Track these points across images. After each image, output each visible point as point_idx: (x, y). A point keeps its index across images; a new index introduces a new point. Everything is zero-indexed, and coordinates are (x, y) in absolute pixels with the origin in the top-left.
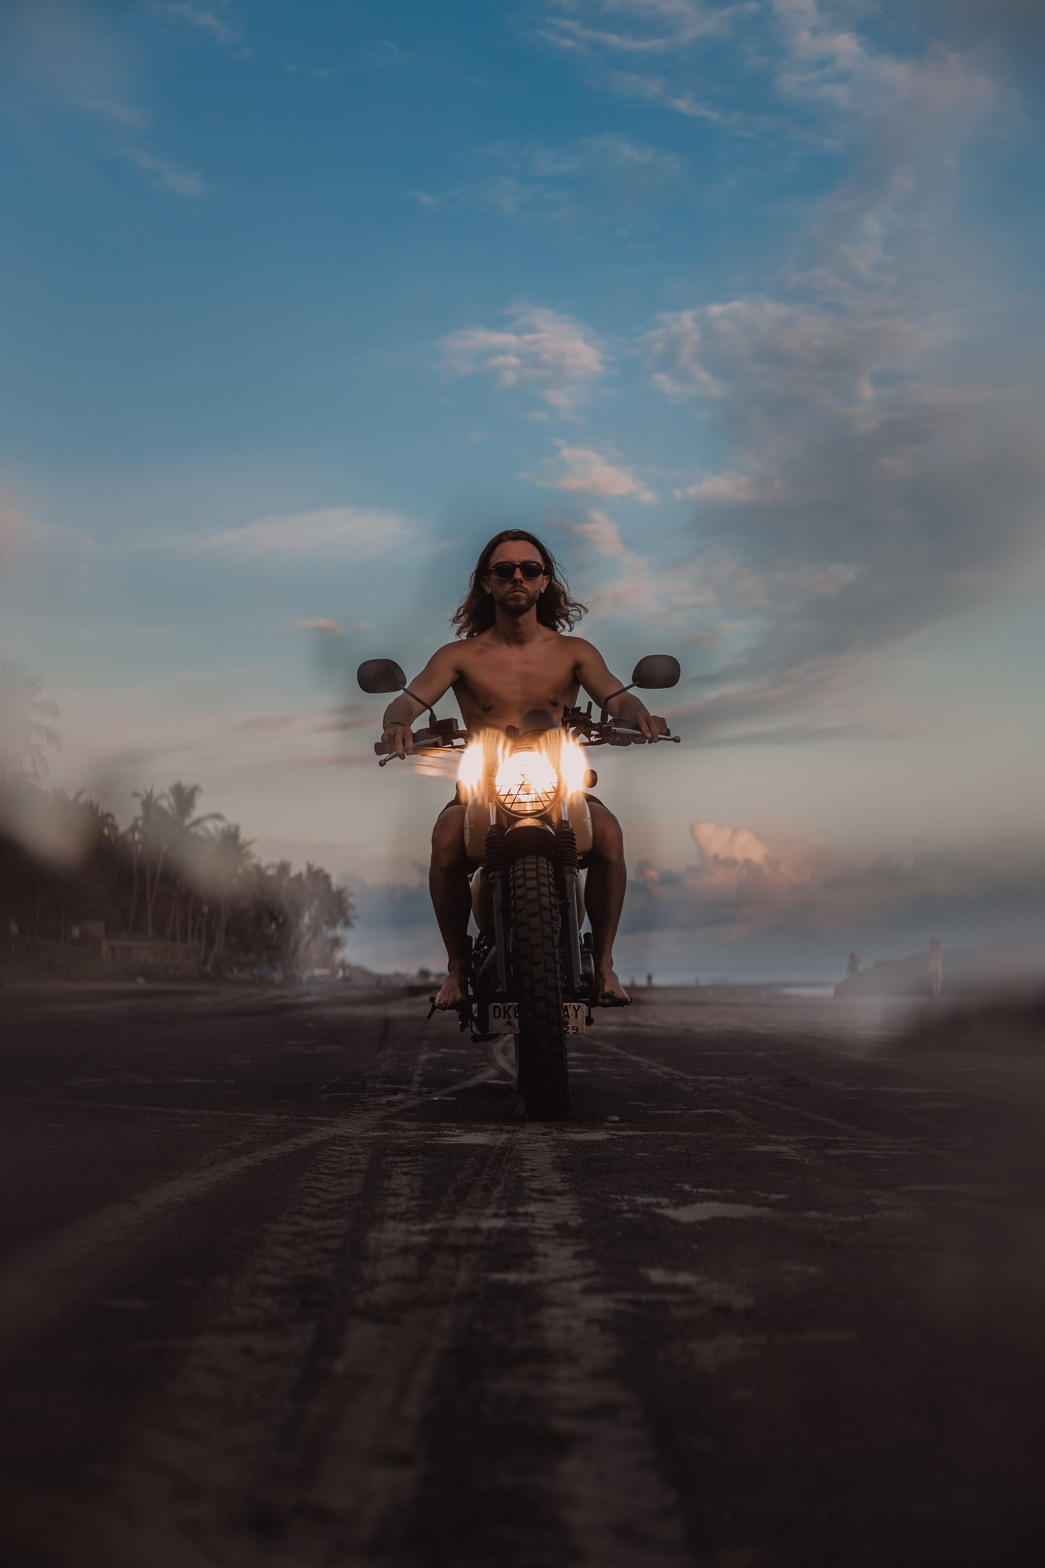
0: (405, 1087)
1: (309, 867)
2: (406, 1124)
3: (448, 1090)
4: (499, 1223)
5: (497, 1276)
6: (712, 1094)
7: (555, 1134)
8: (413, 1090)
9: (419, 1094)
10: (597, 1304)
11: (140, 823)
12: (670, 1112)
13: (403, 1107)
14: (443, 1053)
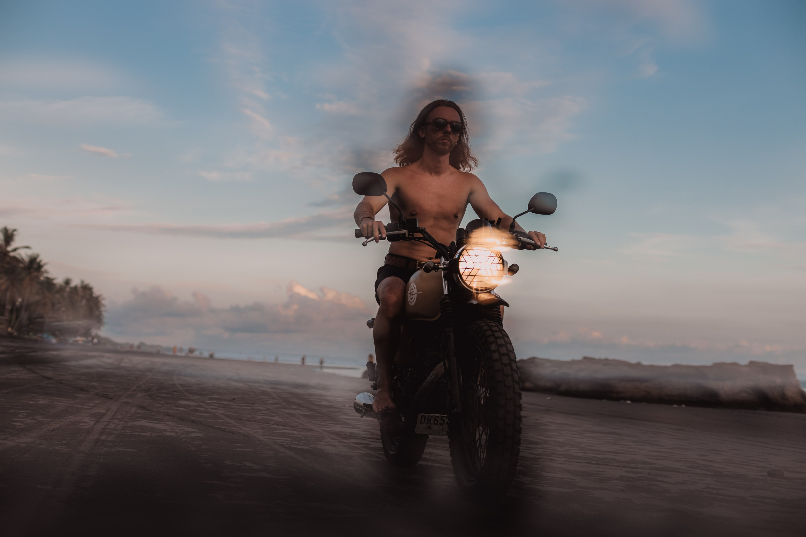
1: (82, 282)
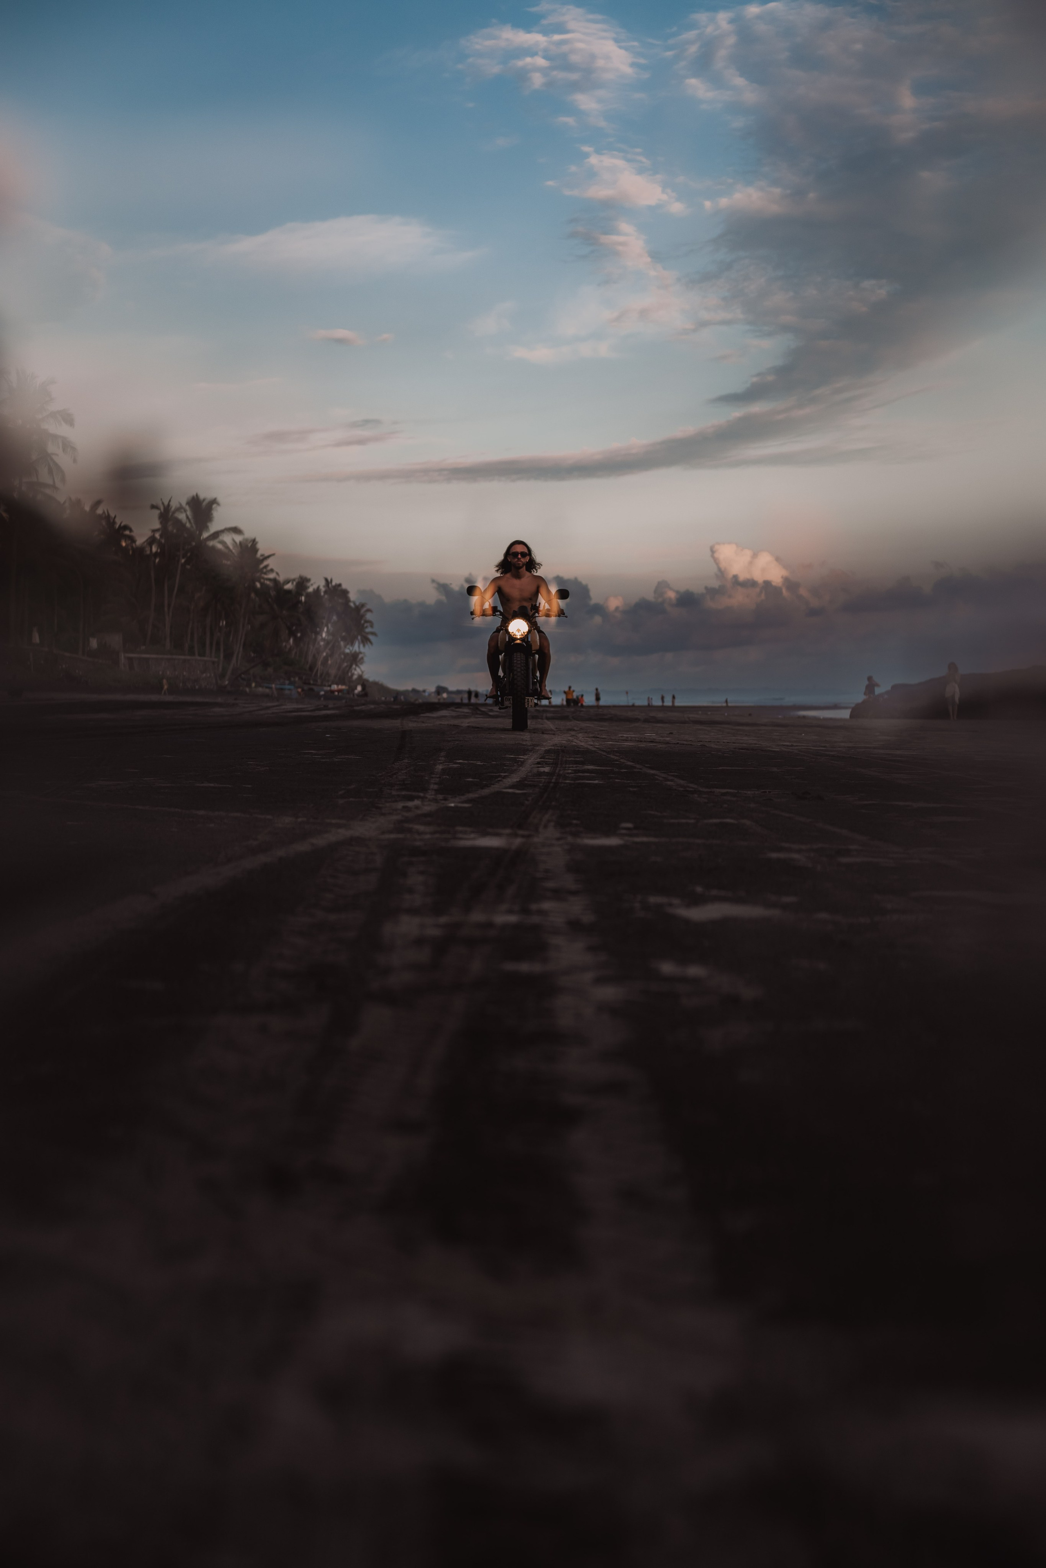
0: (422, 794)
1: (328, 582)
2: (421, 828)
3: (463, 798)
4: (512, 919)
5: (510, 966)
6: (726, 806)
7: (570, 839)
8: (429, 797)
9: (436, 801)
10: (609, 993)
11: (157, 535)
12: (683, 821)
13: (419, 812)
14: (460, 763)
